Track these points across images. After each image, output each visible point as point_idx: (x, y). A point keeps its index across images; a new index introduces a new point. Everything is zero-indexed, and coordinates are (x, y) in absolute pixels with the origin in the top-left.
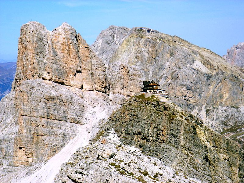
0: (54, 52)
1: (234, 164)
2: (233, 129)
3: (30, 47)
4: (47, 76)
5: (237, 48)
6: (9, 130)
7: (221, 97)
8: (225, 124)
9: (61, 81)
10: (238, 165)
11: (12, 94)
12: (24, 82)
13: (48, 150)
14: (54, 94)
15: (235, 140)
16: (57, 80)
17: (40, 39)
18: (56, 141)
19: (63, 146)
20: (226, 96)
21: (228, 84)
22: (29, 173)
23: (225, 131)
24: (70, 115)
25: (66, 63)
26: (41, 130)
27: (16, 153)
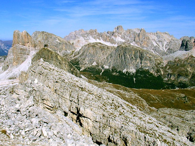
0: (22, 37)
1: (66, 64)
2: (66, 56)
3: (16, 36)
4: (20, 43)
5: (66, 36)
6: (11, 57)
7: (63, 48)
8: (64, 55)
9: (24, 45)
10: (67, 64)
11: (12, 48)
12: (15, 45)
13: (21, 61)
14: (22, 48)
15: (66, 58)
16: (23, 44)
17: (18, 34)
18: (23, 59)
19: (25, 60)
20: (64, 48)
21: (64, 45)
22: (17, 67)
23: (64, 56)
24: (26, 53)
25: (25, 40)
26: (19, 57)
27: (13, 63)
